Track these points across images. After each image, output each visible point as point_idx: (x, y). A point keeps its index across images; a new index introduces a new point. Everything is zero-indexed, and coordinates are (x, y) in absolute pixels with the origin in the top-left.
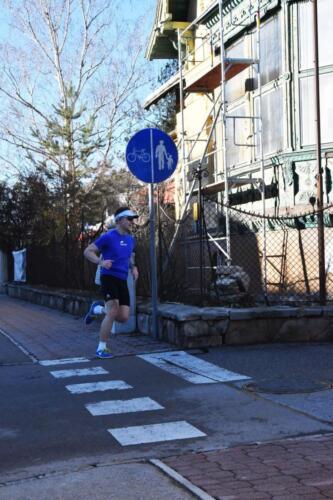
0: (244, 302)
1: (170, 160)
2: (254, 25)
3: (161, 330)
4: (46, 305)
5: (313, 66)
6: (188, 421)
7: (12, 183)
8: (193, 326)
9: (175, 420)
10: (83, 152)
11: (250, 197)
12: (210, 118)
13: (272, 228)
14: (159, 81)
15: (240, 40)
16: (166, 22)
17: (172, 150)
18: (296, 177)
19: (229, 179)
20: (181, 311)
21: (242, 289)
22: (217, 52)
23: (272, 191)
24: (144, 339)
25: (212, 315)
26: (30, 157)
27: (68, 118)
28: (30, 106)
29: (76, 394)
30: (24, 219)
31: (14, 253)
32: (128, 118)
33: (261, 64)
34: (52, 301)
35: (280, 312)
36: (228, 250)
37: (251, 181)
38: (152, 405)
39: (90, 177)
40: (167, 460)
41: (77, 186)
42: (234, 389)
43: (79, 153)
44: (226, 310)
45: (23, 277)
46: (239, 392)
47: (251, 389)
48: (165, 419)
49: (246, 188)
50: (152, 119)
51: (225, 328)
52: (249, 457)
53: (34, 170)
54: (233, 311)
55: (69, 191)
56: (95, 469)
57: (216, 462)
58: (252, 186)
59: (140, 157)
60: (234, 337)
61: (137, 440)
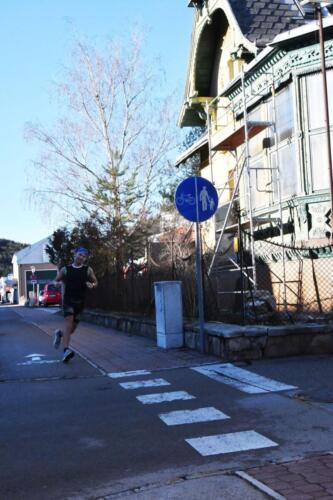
1: (212, 203)
2: (270, 95)
3: (207, 346)
4: (102, 324)
5: (324, 125)
6: (256, 431)
7: (71, 227)
8: (237, 342)
9: (245, 430)
10: (127, 202)
11: (270, 233)
13: (290, 259)
14: (185, 146)
15: (257, 108)
16: (194, 97)
18: (309, 216)
19: (254, 219)
20: (227, 330)
22: (240, 117)
23: (289, 228)
24: (192, 352)
26: (84, 208)
27: (114, 175)
28: (84, 167)
32: (160, 175)
33: (277, 126)
34: (106, 322)
35: (311, 329)
37: (269, 220)
38: (219, 415)
39: (133, 221)
40: (251, 472)
41: (122, 229)
42: (288, 399)
43: (124, 203)
44: (264, 328)
46: (292, 401)
47: (302, 398)
49: (265, 226)
50: (181, 175)
51: (264, 343)
52: (328, 468)
53: (88, 217)
54: (271, 328)
55: (116, 234)
56: (186, 482)
57: (300, 474)
58: (271, 225)
59: (186, 201)
60: (272, 351)
61: (214, 450)
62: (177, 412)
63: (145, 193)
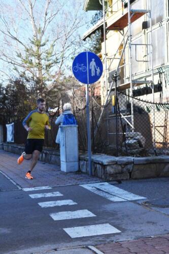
0: (142, 154)
1: (98, 70)
3: (93, 170)
6: (110, 224)
7: (5, 84)
8: (112, 168)
9: (103, 223)
10: (47, 66)
11: (145, 91)
12: (122, 45)
13: (159, 110)
14: (92, 23)
17: (99, 64)
19: (132, 81)
20: (105, 159)
21: (141, 146)
22: (126, 6)
23: (159, 88)
24: (83, 175)
25: (123, 161)
26: (16, 69)
27: (37, 46)
28: (15, 39)
29: (44, 208)
30: (13, 105)
31: (7, 125)
32: (73, 45)
33: (152, 13)
35: (163, 159)
36: (133, 123)
37: (146, 82)
38: (89, 214)
39: (51, 80)
40: (98, 247)
41: (43, 86)
42: (137, 205)
43: (45, 67)
44: (131, 158)
45: (12, 140)
47: (147, 204)
48: (97, 222)
49: (143, 86)
51: (131, 169)
52: (147, 245)
53: (18, 76)
55: (39, 89)
56: (56, 252)
57: (127, 248)
58: (147, 85)
59: (80, 69)
60: (137, 174)
61: (80, 235)
62: (62, 212)
63: (61, 60)
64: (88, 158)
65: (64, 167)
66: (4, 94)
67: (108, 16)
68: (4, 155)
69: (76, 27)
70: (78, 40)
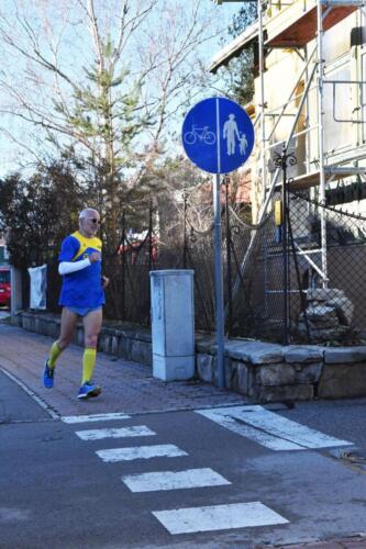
0: (345, 339)
1: (243, 141)
3: (228, 376)
6: (263, 502)
8: (274, 371)
9: (246, 500)
10: (124, 132)
11: (356, 193)
12: (300, 84)
14: (230, 32)
17: (246, 127)
19: (325, 168)
20: (257, 351)
21: (342, 320)
24: (205, 388)
25: (299, 356)
26: (52, 139)
27: (103, 84)
28: (53, 68)
29: (110, 462)
30: (45, 224)
31: (30, 270)
32: (186, 85)
36: (324, 267)
37: (357, 171)
38: (215, 479)
39: (134, 166)
41: (116, 179)
42: (330, 460)
43: (119, 134)
44: (318, 350)
45: (41, 304)
46: (335, 463)
47: (353, 459)
48: (232, 498)
49: (349, 181)
50: (223, 86)
51: (318, 374)
53: (57, 156)
54: (329, 350)
55: (106, 187)
58: (359, 179)
59: (201, 137)
60: (331, 387)
61: (191, 527)
62: (151, 474)
63: (159, 118)
64: (216, 347)
65: (160, 369)
66: (25, 198)
67: (270, 14)
68: (22, 339)
69: (194, 41)
70: (198, 72)
